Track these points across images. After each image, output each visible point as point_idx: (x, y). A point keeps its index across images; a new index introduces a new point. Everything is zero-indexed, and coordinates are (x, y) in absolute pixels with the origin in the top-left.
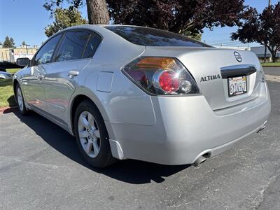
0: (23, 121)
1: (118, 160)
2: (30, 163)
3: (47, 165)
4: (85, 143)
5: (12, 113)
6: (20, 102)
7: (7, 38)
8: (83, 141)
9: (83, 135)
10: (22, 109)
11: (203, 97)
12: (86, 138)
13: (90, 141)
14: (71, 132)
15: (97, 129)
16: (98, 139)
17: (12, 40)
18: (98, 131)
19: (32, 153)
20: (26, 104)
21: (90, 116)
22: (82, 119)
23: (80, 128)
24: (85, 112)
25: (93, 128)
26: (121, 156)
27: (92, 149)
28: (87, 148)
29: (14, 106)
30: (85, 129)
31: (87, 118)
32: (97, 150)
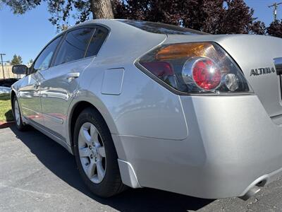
0: (18, 136)
1: (130, 189)
2: (17, 189)
3: (37, 193)
4: (87, 164)
5: (9, 128)
6: (17, 116)
7: (15, 57)
8: (84, 161)
9: (84, 153)
10: (18, 123)
11: (255, 97)
12: (88, 157)
13: (93, 161)
14: (70, 149)
15: (102, 145)
16: (103, 158)
17: (20, 58)
18: (103, 148)
19: (22, 176)
20: (23, 118)
21: (93, 128)
22: (83, 132)
23: (81, 144)
24: (87, 124)
25: (97, 144)
26: (134, 184)
27: (96, 172)
28: (88, 171)
29: (11, 121)
30: (86, 146)
31: (89, 131)
32: (101, 174)
